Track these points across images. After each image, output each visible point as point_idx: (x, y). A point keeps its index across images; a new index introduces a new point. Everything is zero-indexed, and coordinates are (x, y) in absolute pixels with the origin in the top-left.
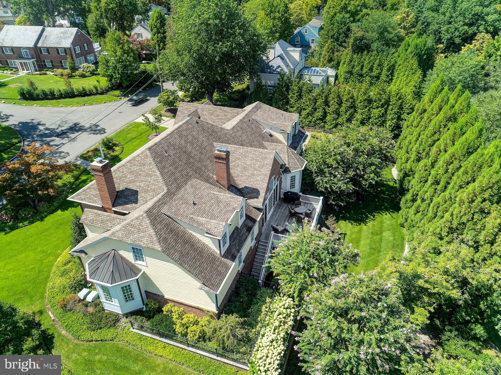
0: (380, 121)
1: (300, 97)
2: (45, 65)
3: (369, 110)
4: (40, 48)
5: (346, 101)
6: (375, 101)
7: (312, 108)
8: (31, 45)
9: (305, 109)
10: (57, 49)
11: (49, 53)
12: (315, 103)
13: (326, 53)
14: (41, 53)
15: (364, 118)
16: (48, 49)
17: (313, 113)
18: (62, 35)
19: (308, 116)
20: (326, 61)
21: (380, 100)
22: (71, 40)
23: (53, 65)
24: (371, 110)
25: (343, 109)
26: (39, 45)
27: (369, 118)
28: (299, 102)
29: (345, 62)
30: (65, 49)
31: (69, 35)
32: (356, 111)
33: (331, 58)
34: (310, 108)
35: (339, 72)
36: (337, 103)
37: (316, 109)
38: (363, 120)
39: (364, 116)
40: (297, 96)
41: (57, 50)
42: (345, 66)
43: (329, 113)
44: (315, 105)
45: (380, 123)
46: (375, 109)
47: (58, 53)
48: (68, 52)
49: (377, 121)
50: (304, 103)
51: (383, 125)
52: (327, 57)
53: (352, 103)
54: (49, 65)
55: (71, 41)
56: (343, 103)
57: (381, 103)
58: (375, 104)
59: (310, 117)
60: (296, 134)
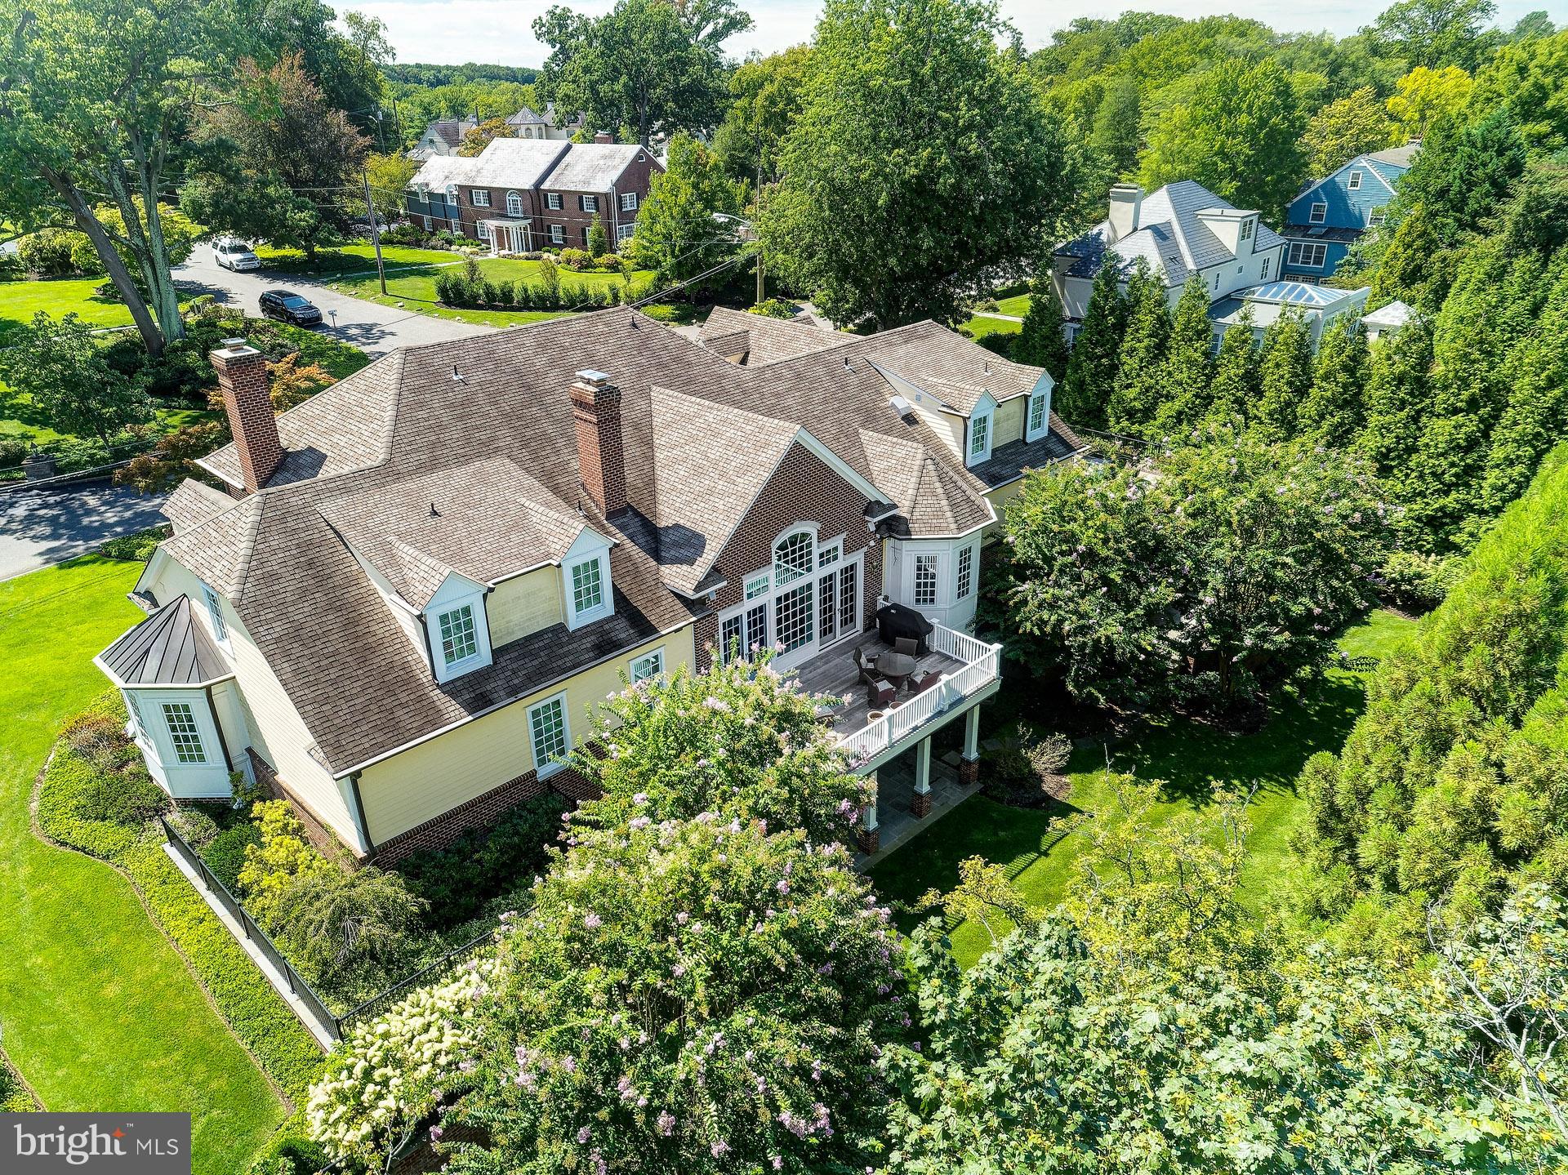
0: (1453, 465)
1: (1160, 350)
2: (550, 238)
3: (1416, 419)
4: (546, 193)
5: (1326, 377)
6: (1445, 388)
7: (1197, 396)
8: (527, 183)
9: (1169, 397)
10: (580, 196)
11: (561, 206)
12: (1210, 378)
13: (1401, 249)
14: (547, 206)
15: (1389, 450)
16: (561, 196)
17: (1196, 415)
18: (602, 162)
19: (1180, 422)
20: (1395, 279)
21: (1465, 383)
22: (615, 175)
23: (565, 240)
24: (1424, 419)
25: (1308, 408)
26: (546, 186)
27: (1412, 450)
28: (1152, 369)
29: (1468, 281)
30: (596, 198)
31: (617, 161)
32: (1361, 421)
33: (1419, 268)
34: (1188, 395)
35: (1439, 319)
36: (1290, 384)
37: (1209, 400)
38: (1386, 456)
39: (1390, 441)
40: (1147, 349)
41: (581, 198)
42: (1464, 297)
43: (1256, 417)
44: (1208, 385)
45: (1456, 475)
46: (1438, 416)
47: (581, 208)
48: (602, 204)
49: (1445, 464)
50: (1170, 374)
51: (1468, 485)
52: (1400, 264)
53: (1345, 386)
54: (556, 236)
55: (615, 179)
56: (1311, 385)
57: (1465, 395)
58: (1442, 396)
59: (1185, 426)
60: (1029, 440)
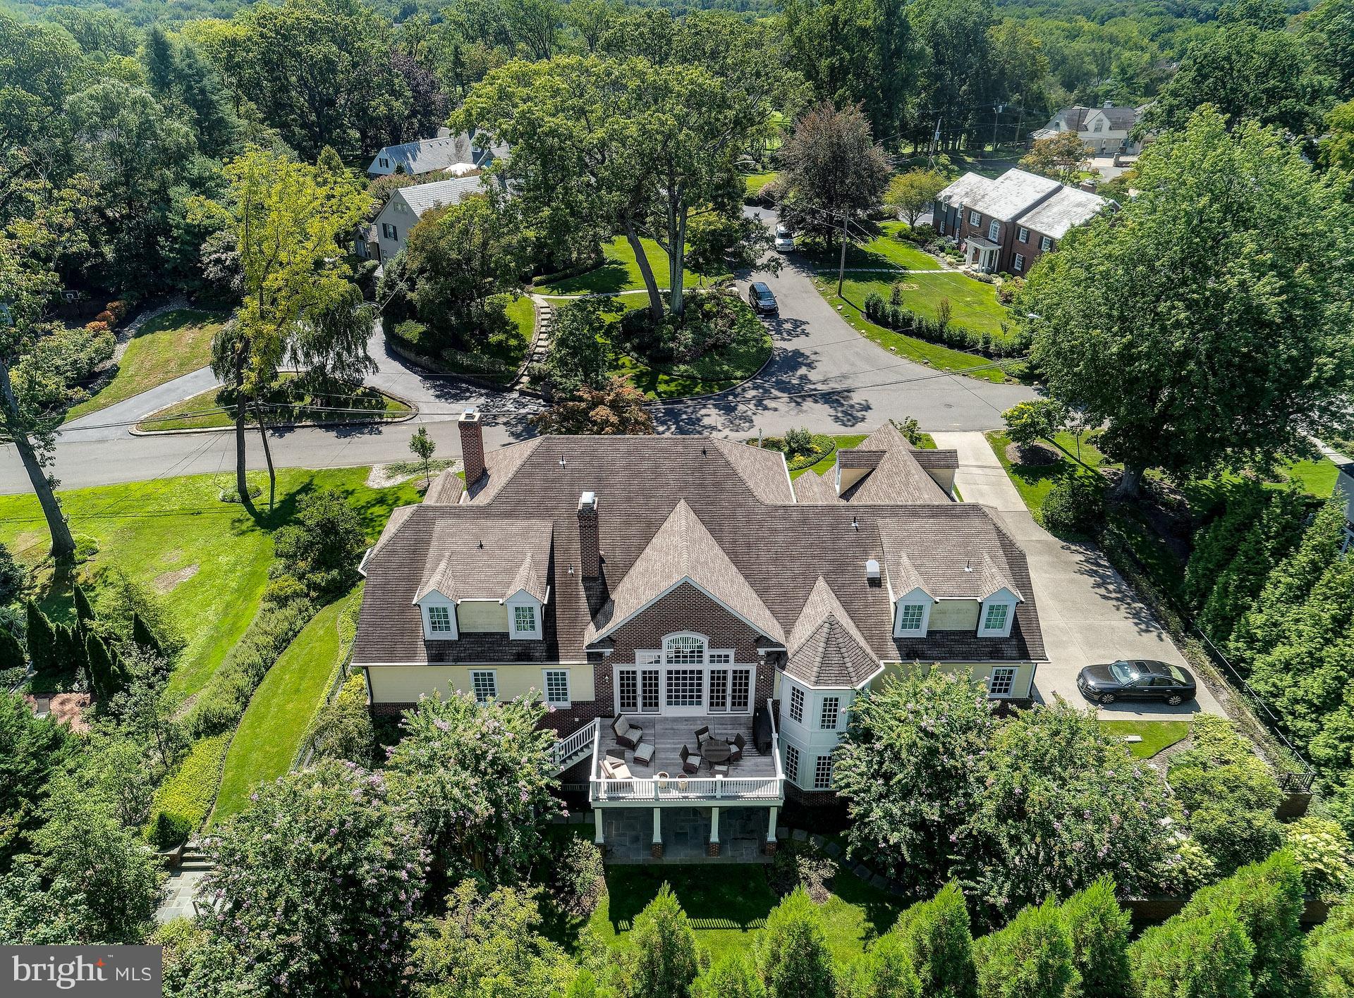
2: (1013, 264)
4: (1020, 227)
8: (1008, 216)
10: (1042, 237)
11: (1026, 243)
14: (1016, 239)
23: (1022, 268)
26: (1022, 221)
30: (1053, 242)
41: (1042, 240)
47: (1039, 247)
54: (1018, 263)
60: (979, 635)
